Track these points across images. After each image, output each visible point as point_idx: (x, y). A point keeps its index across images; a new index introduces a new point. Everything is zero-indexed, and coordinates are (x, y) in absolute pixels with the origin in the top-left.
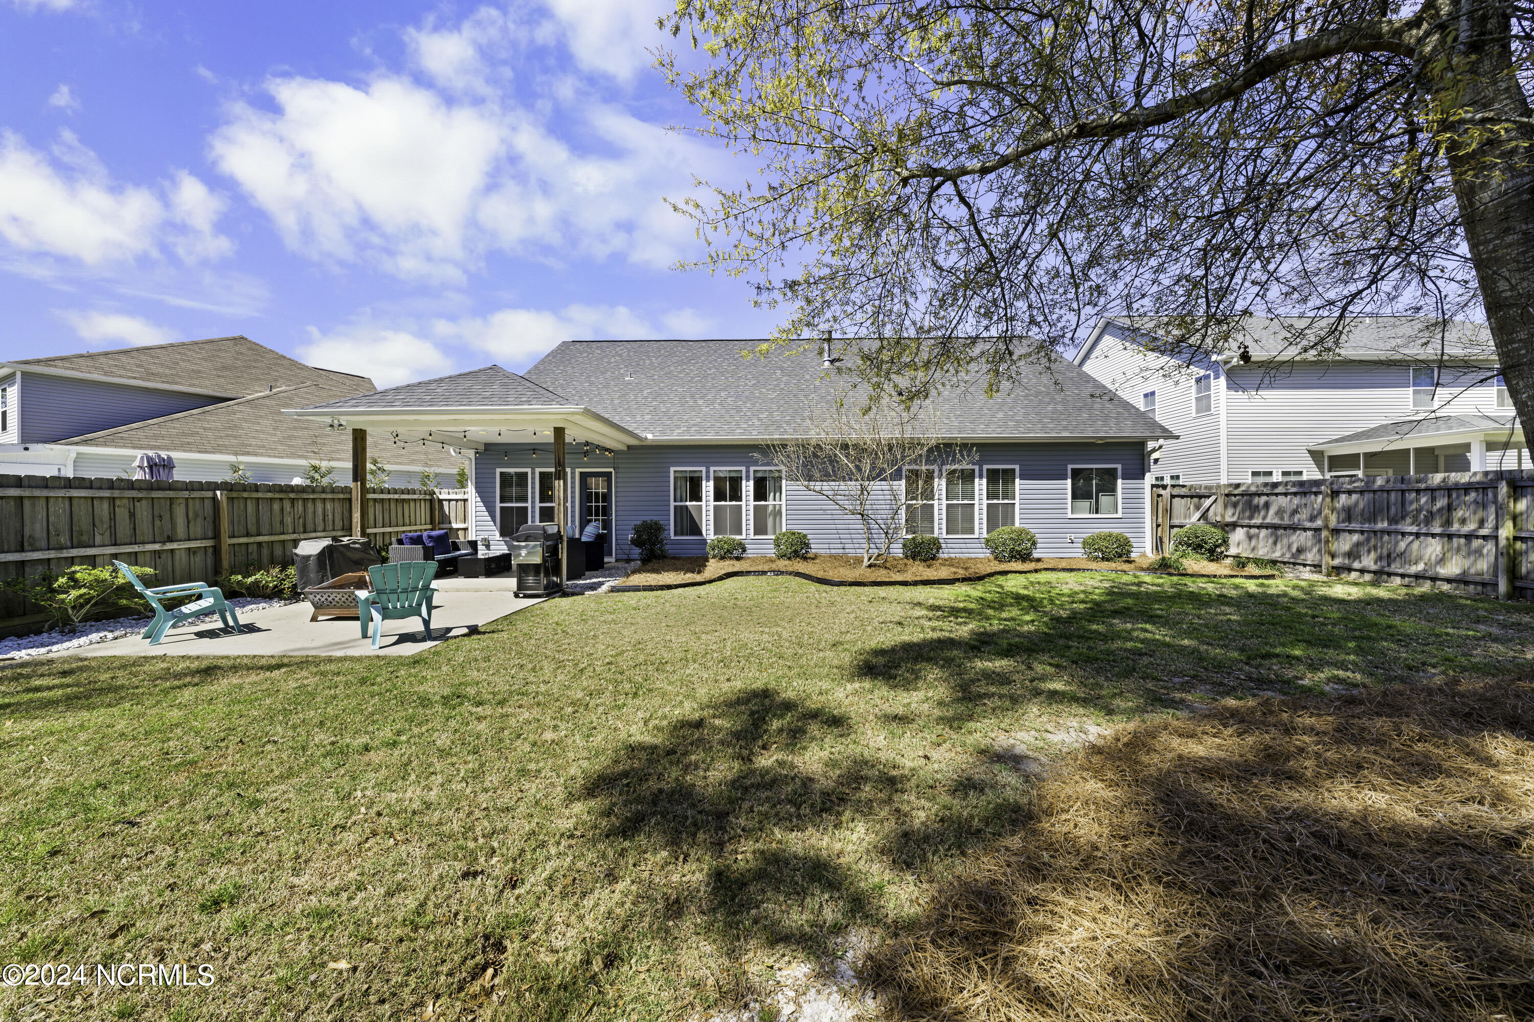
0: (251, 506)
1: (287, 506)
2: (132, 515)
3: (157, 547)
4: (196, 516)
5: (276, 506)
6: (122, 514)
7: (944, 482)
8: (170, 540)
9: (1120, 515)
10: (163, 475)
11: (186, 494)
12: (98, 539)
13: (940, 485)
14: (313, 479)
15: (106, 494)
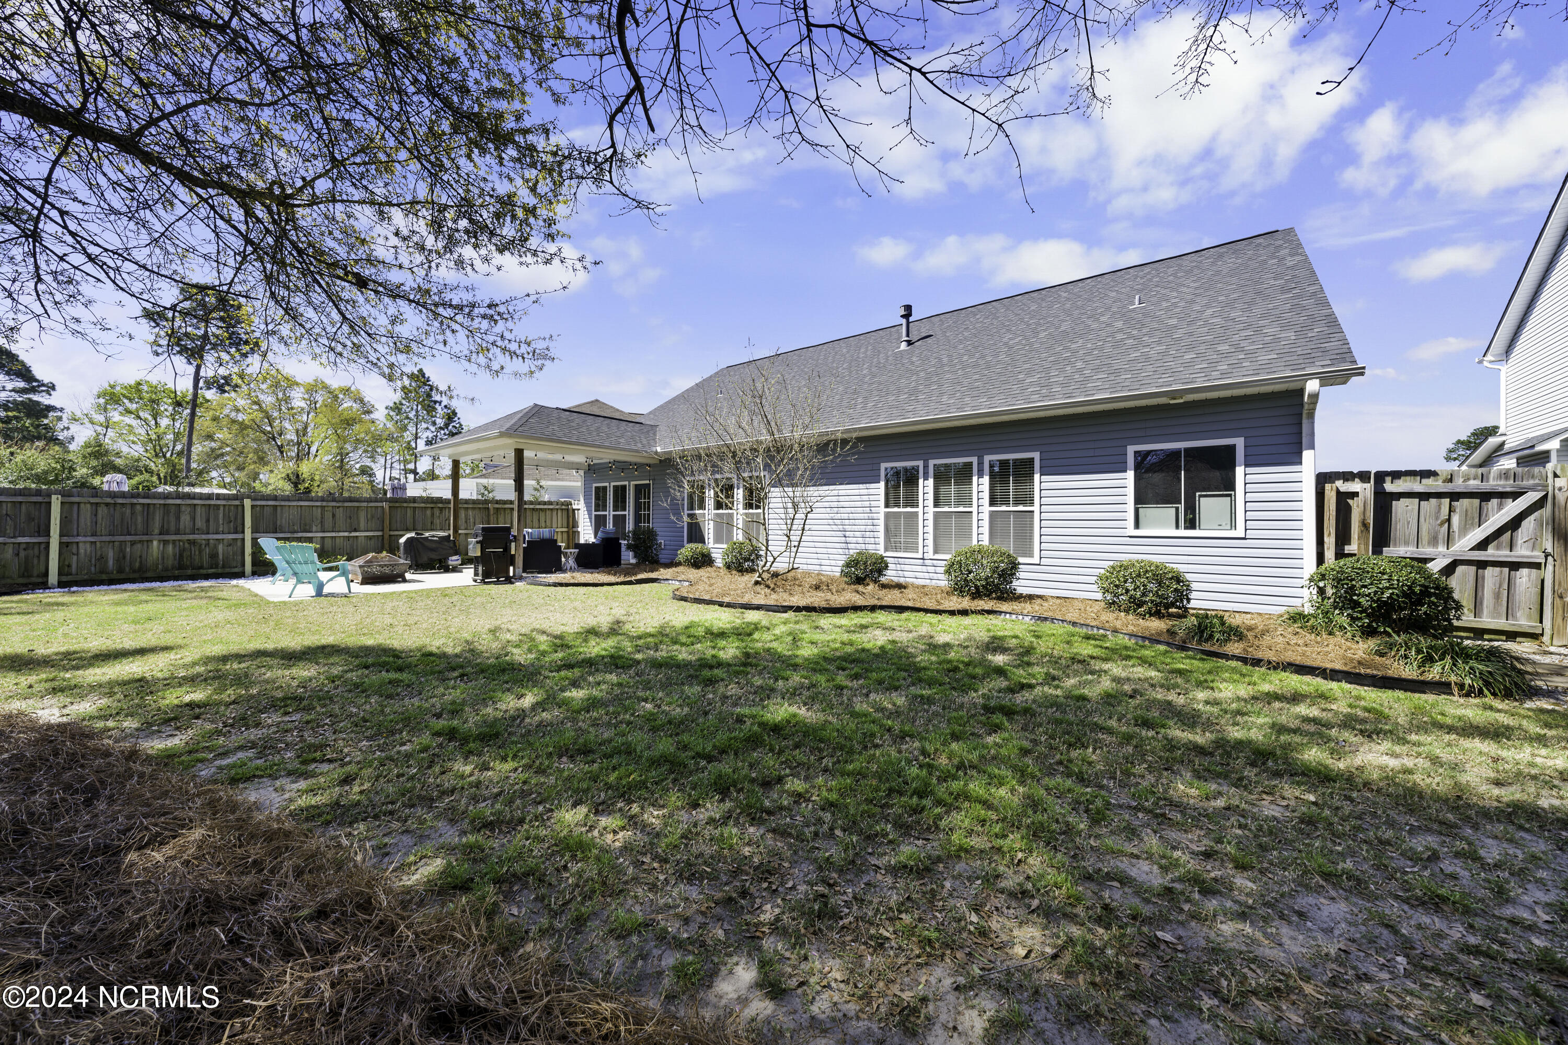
0: (409, 512)
1: (437, 512)
2: (334, 516)
3: (346, 534)
4: (373, 517)
5: (429, 512)
6: (328, 515)
7: (930, 482)
8: (355, 530)
9: (1240, 532)
10: (400, 494)
11: (365, 504)
12: (314, 529)
13: (926, 487)
14: (483, 495)
15: (319, 504)
